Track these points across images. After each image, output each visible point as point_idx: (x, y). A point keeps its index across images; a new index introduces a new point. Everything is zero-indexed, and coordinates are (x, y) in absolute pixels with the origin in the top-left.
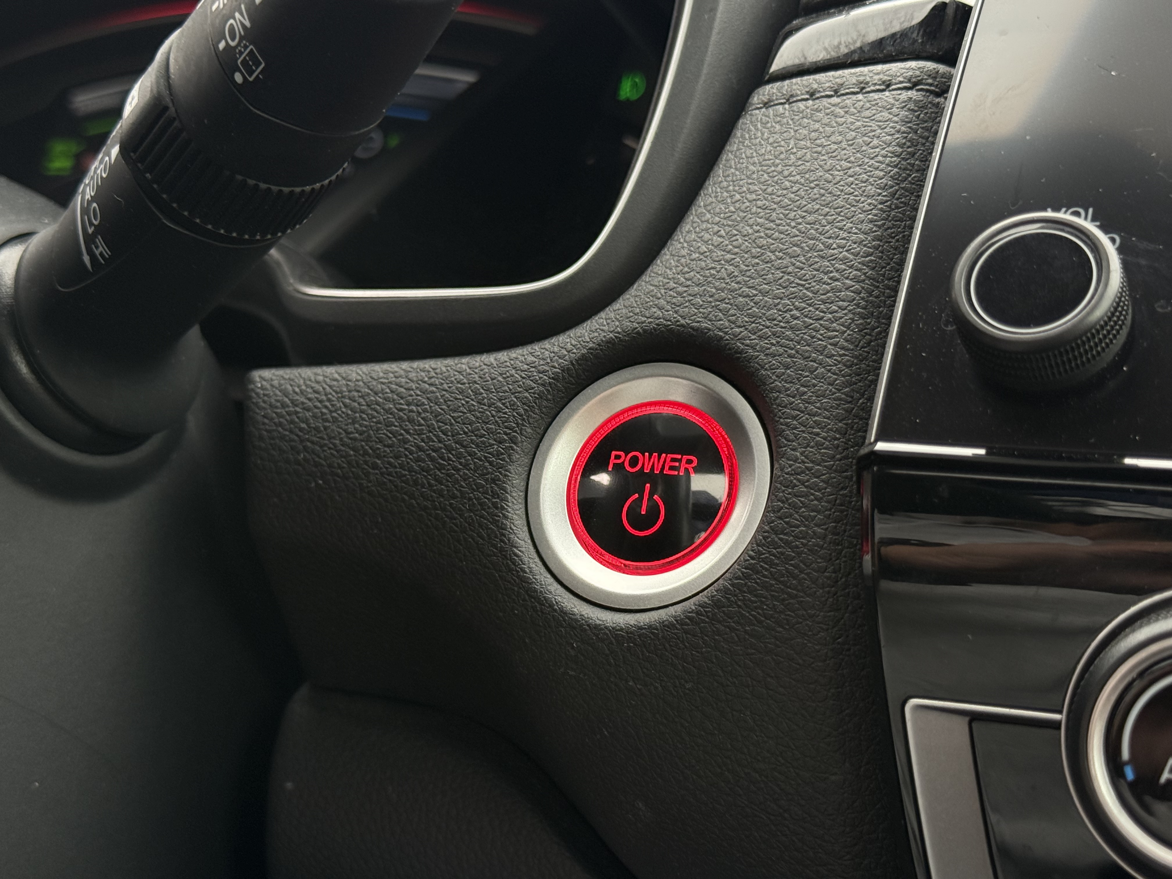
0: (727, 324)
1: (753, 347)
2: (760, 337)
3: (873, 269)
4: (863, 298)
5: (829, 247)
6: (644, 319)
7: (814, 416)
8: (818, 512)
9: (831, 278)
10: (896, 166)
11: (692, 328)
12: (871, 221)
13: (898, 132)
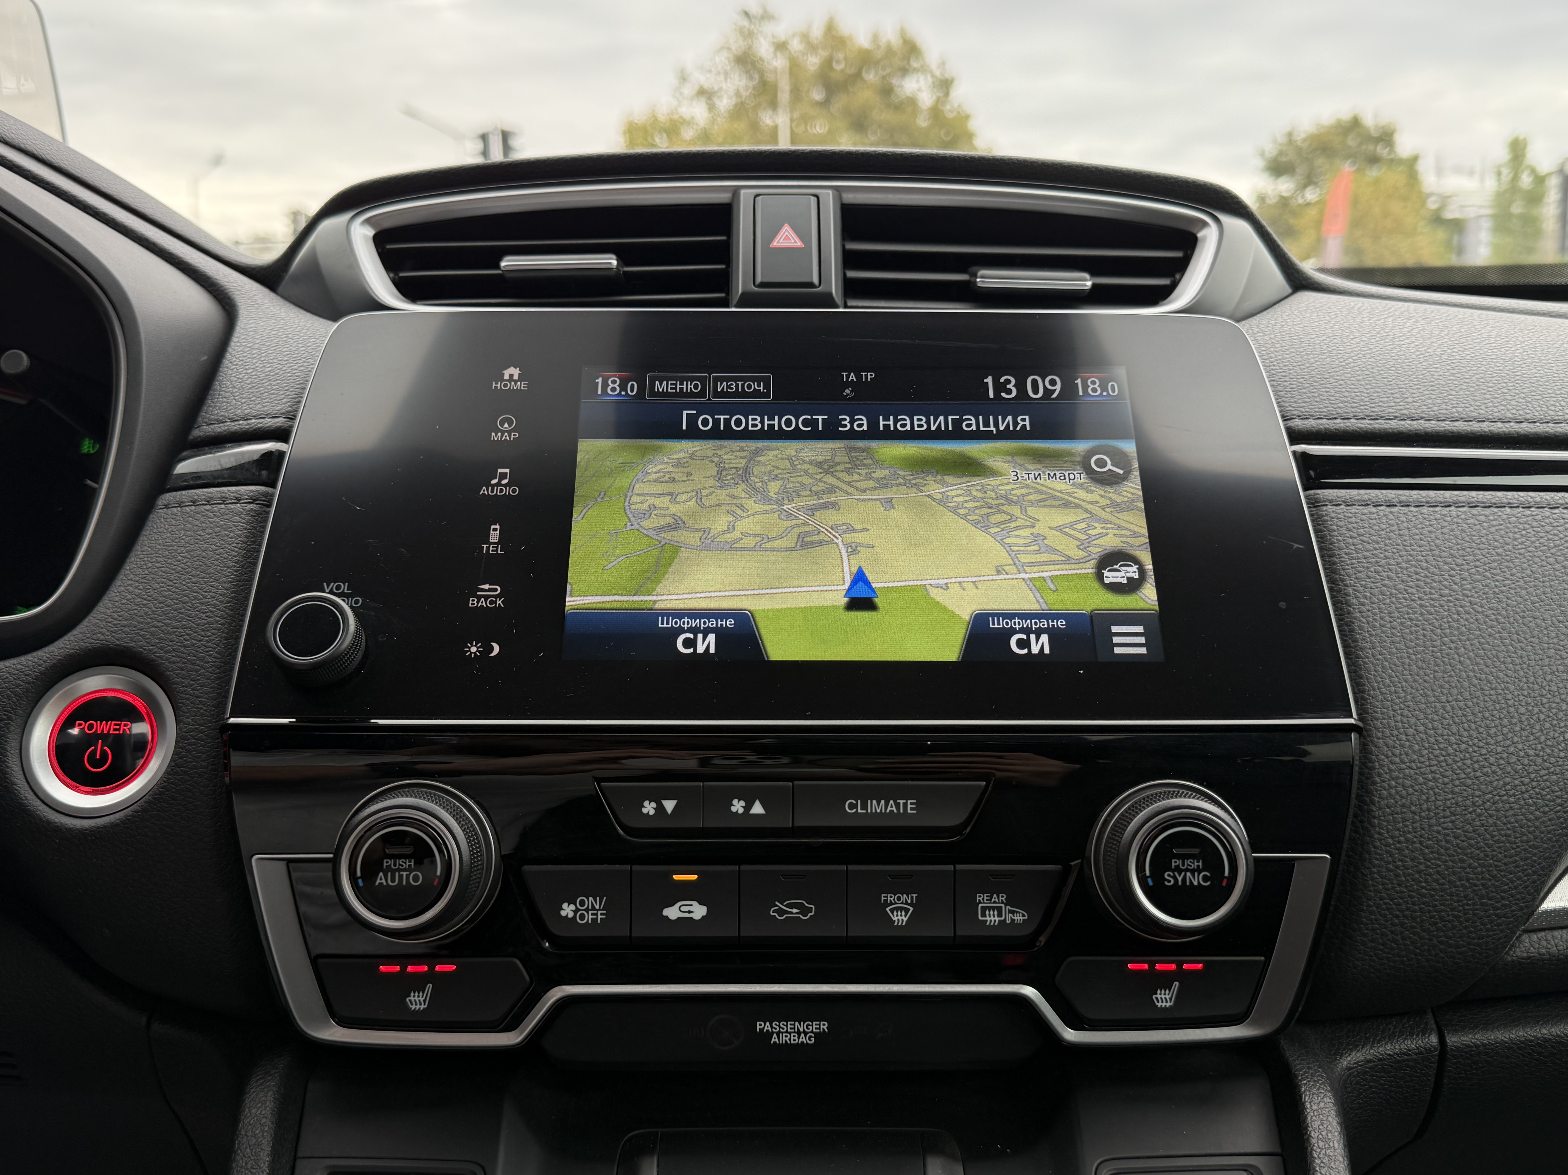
0: (145, 644)
1: (161, 658)
2: (166, 652)
3: (232, 610)
4: (226, 628)
5: (205, 597)
6: (93, 641)
7: (199, 697)
8: (203, 753)
9: (207, 616)
10: (244, 550)
11: (124, 646)
12: (230, 582)
13: (245, 529)
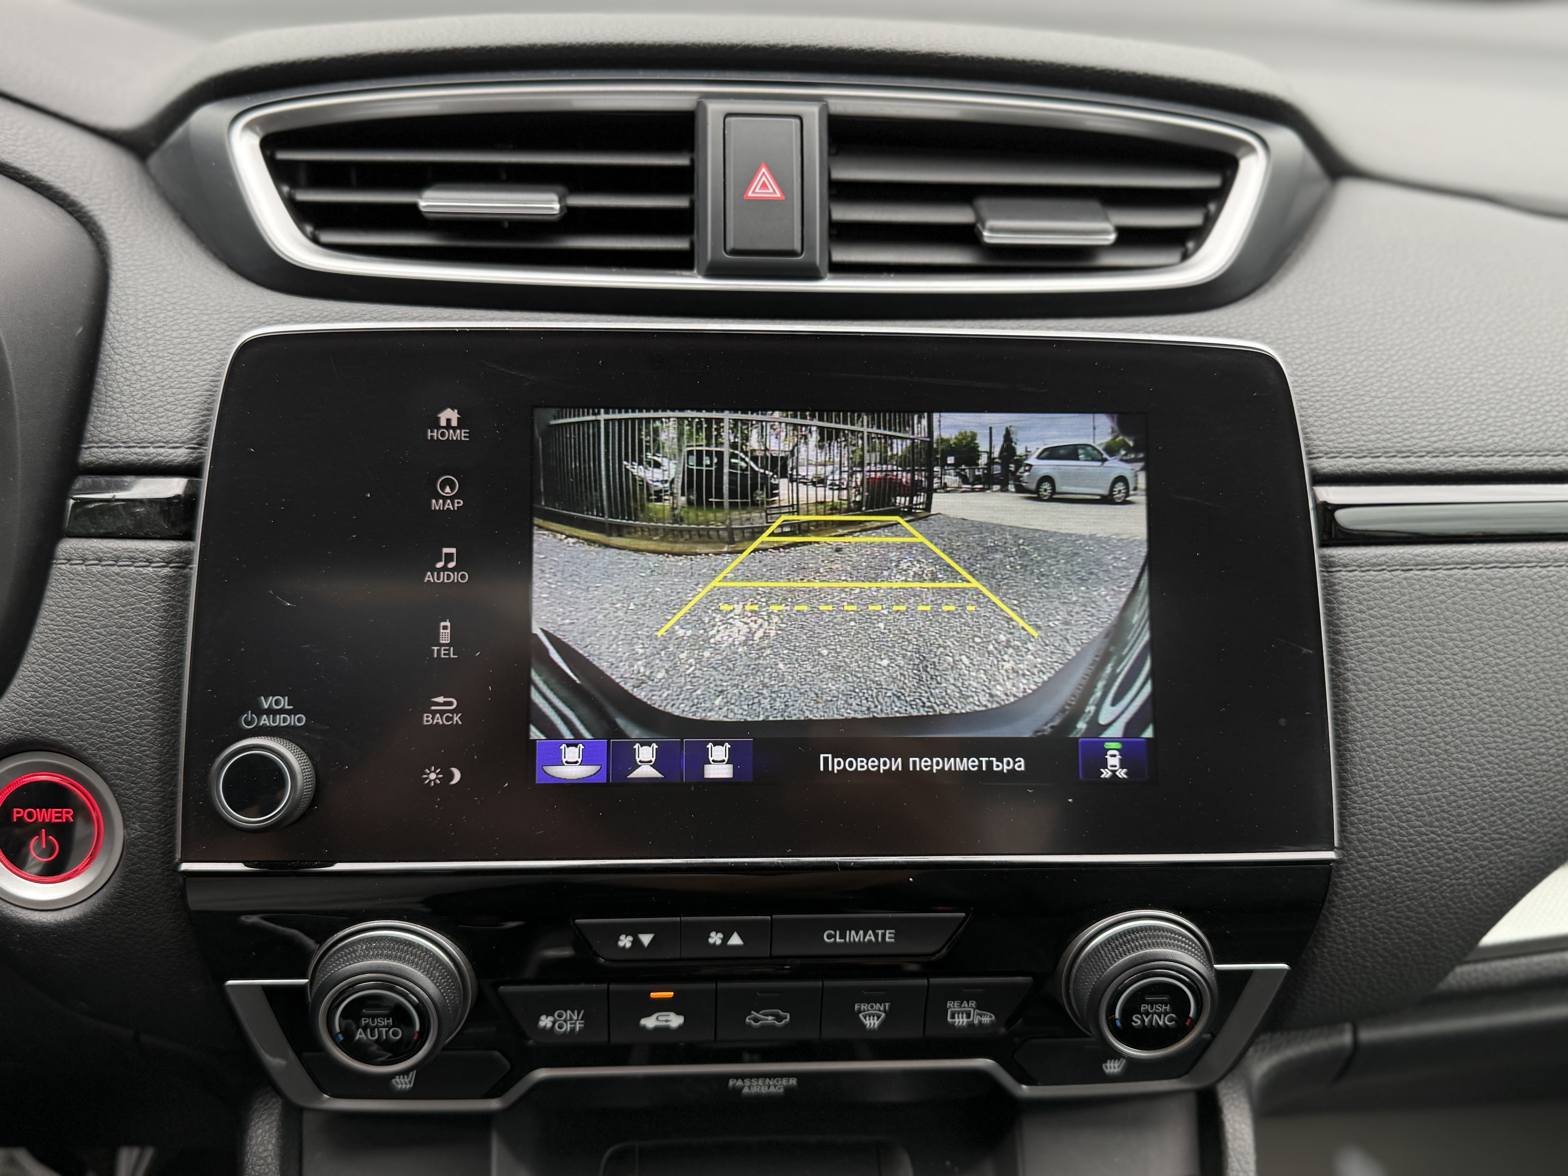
3: (162, 703)
5: (131, 686)
9: (136, 709)
10: (166, 627)
